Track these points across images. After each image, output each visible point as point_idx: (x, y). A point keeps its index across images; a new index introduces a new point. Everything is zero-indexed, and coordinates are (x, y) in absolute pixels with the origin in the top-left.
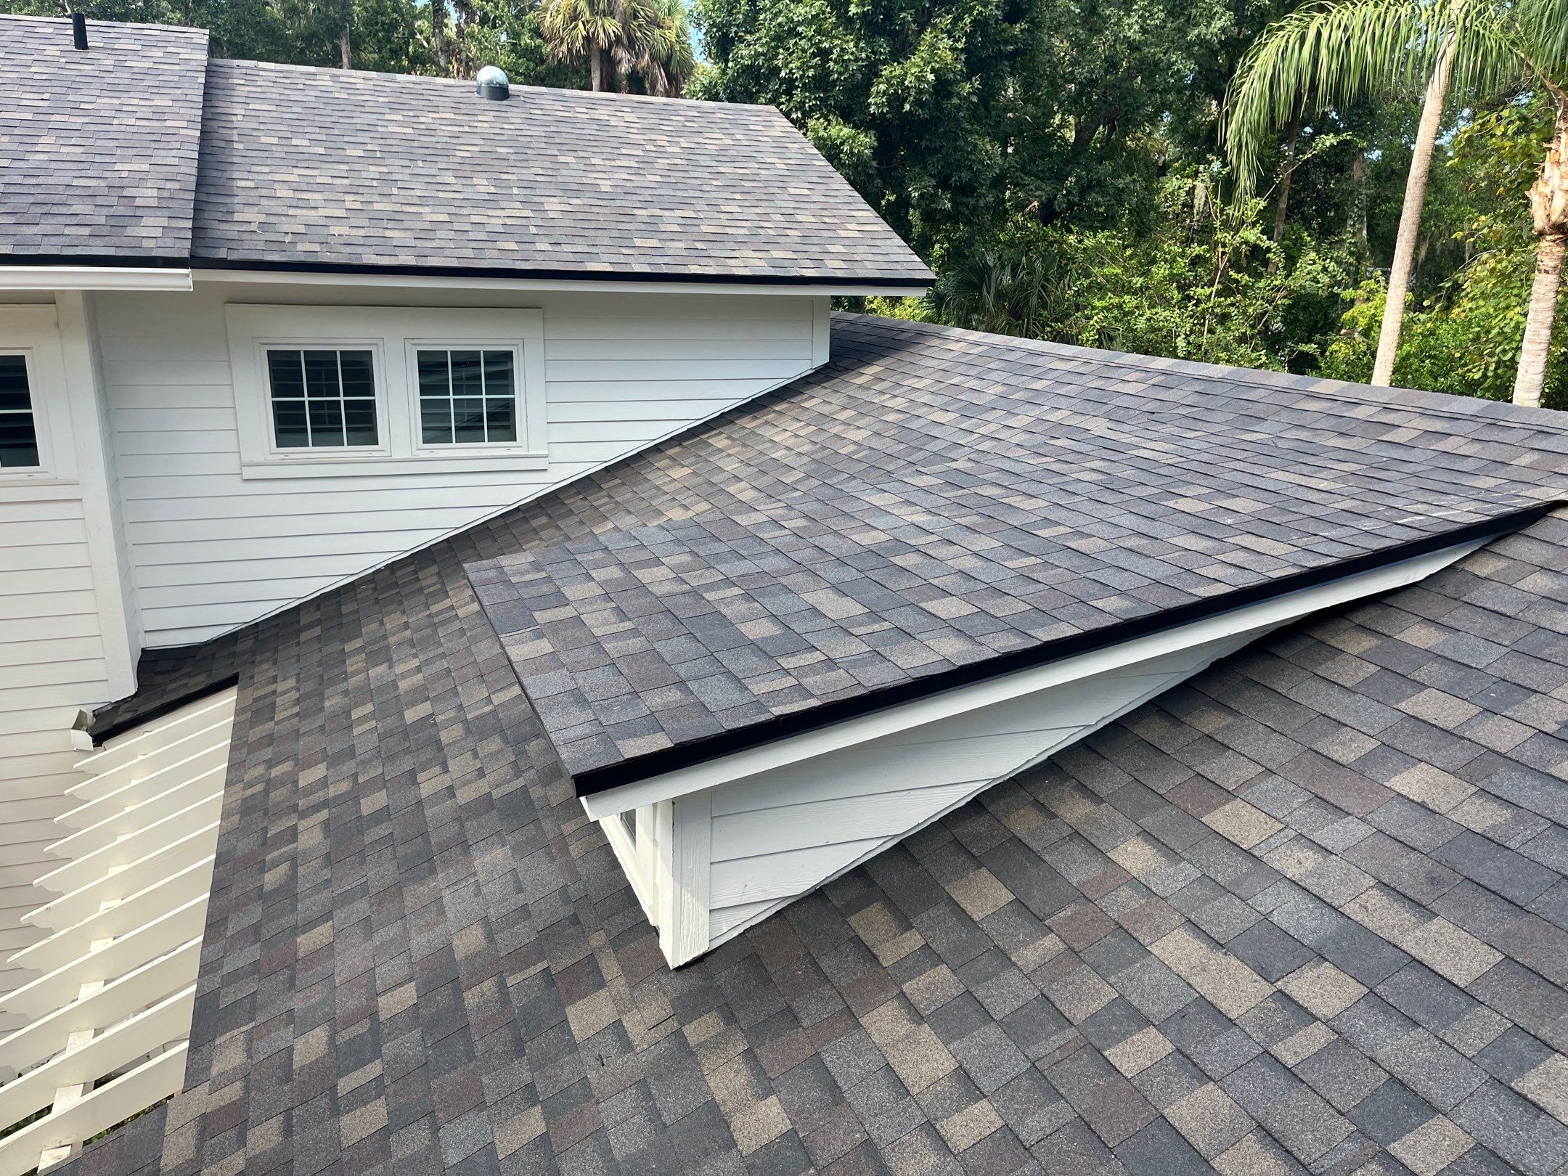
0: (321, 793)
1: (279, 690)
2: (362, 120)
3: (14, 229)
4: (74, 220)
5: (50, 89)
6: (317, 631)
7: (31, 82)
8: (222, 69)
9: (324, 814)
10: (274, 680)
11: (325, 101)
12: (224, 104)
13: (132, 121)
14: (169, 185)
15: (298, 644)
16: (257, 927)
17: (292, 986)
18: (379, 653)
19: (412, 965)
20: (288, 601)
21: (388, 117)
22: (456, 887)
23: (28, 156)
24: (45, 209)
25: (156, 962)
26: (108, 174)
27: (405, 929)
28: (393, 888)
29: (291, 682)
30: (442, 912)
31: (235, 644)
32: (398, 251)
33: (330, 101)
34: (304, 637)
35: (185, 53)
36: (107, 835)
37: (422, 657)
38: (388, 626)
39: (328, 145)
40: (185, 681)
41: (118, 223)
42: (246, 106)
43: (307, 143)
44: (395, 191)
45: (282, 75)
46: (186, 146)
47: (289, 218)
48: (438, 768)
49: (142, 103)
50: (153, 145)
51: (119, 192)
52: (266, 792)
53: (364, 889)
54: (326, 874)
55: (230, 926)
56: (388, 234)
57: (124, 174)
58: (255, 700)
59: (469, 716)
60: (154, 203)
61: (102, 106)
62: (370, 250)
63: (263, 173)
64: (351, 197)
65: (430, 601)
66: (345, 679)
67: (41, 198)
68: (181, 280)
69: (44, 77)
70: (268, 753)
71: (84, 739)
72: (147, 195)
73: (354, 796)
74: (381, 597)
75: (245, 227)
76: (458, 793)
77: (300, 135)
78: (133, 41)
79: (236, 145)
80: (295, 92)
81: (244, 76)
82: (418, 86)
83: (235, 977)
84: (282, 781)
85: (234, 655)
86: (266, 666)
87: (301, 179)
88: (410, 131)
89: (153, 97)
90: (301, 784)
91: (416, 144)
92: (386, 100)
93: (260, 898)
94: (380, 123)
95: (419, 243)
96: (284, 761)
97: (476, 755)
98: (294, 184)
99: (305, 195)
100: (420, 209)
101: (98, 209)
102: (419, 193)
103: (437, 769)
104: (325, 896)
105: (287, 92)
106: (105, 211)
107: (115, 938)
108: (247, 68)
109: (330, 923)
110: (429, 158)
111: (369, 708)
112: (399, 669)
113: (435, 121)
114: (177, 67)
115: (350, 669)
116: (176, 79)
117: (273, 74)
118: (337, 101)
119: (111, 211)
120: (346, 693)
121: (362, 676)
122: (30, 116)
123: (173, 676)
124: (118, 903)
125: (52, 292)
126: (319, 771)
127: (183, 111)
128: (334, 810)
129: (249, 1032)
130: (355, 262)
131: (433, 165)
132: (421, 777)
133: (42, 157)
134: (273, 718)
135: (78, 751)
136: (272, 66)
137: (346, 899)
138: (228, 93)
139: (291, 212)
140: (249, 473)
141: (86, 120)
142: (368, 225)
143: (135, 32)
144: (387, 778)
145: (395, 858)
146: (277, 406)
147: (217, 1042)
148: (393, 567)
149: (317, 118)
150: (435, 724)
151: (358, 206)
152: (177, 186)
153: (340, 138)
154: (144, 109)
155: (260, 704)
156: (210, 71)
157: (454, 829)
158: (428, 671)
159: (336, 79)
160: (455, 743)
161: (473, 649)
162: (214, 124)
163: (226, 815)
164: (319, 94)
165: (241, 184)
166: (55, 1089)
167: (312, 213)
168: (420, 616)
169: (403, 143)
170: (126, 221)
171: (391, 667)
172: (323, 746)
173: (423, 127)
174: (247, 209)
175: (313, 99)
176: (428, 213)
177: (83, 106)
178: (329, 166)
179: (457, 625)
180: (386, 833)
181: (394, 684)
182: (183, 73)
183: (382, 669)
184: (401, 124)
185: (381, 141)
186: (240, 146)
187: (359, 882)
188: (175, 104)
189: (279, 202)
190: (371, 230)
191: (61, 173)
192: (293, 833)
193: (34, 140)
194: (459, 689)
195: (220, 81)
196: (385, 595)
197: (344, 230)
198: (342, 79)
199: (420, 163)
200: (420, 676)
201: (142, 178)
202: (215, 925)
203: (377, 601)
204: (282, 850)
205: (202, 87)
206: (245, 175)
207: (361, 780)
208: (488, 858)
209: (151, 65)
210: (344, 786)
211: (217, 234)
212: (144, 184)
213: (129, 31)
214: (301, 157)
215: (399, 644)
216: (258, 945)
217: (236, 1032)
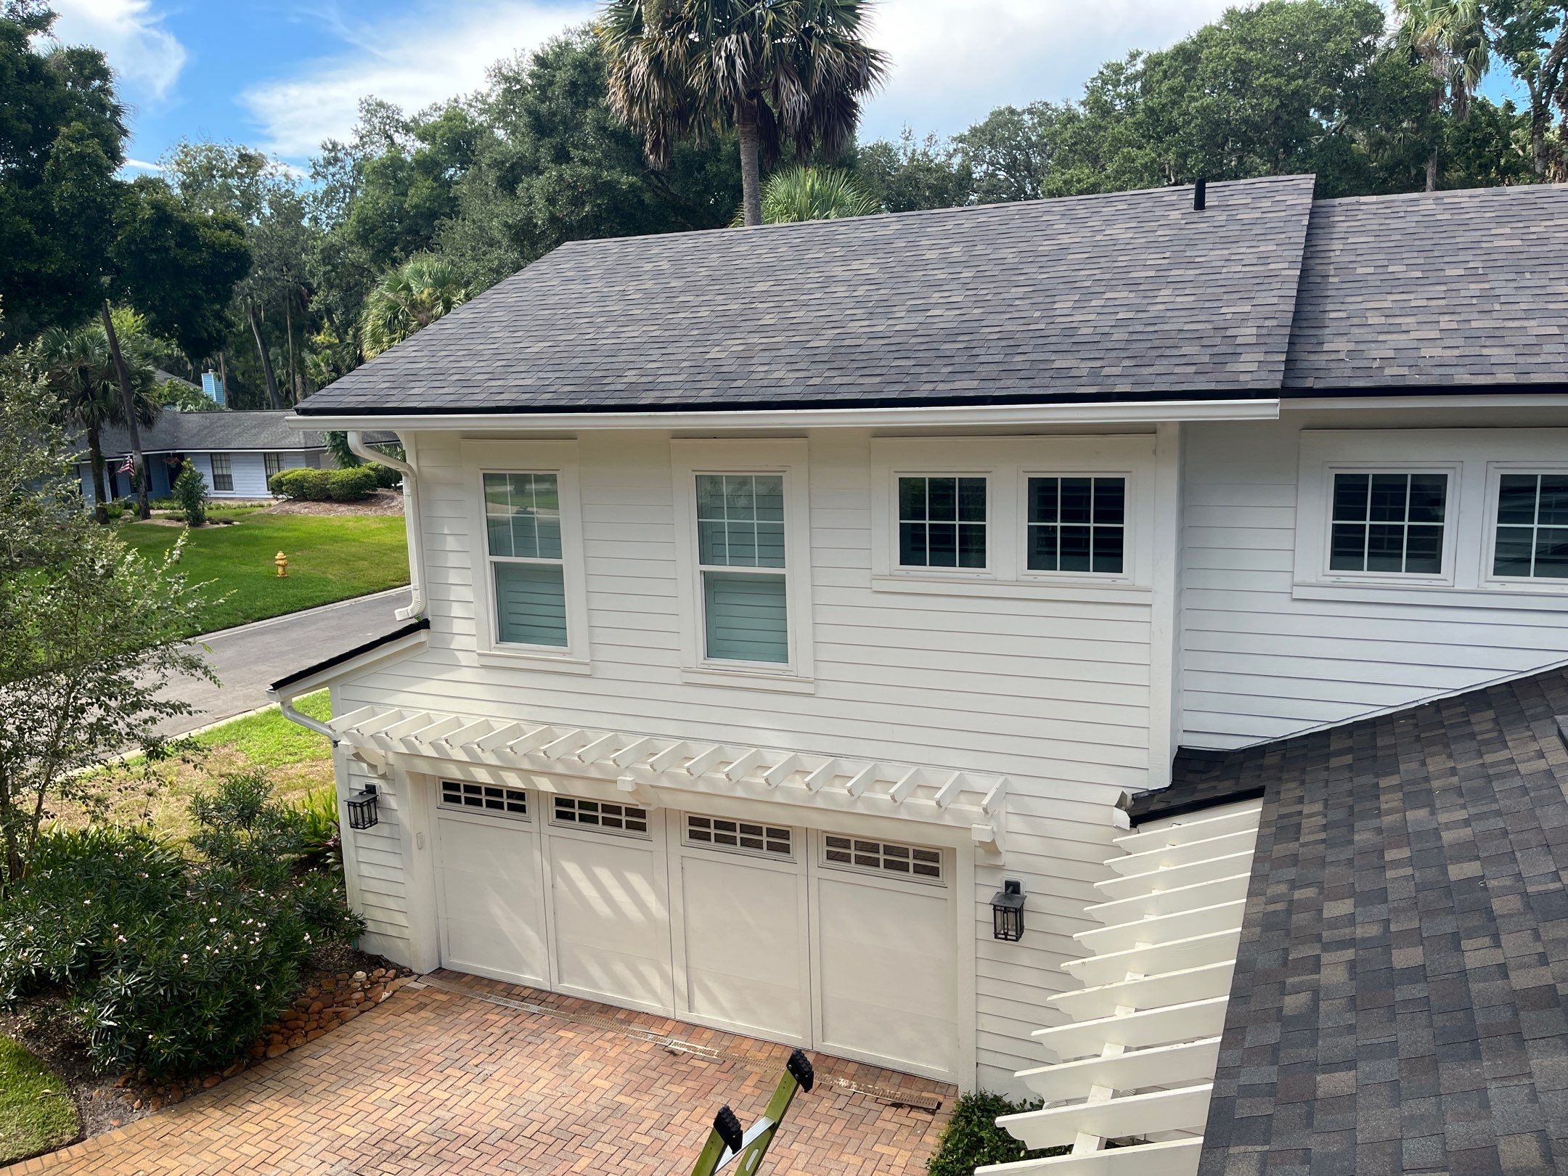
0: (1347, 931)
1: (1305, 812)
2: (1464, 238)
3: (1134, 371)
4: (1183, 360)
5: (1170, 249)
6: (1348, 759)
7: (1156, 245)
8: (1324, 210)
9: (1349, 954)
10: (1301, 800)
11: (1426, 224)
12: (1323, 242)
13: (1239, 268)
14: (1267, 323)
15: (1327, 769)
16: (1275, 1049)
17: (1309, 1124)
18: (1419, 795)
19: (1446, 1153)
20: (1318, 724)
21: (1493, 232)
22: (1506, 1083)
23: (1150, 308)
24: (1160, 352)
25: (1175, 1047)
26: (1215, 318)
27: (1439, 1109)
28: (1427, 1059)
29: (1318, 807)
30: (1485, 1105)
31: (1263, 757)
32: (1495, 369)
33: (1432, 224)
34: (1334, 762)
35: (1291, 200)
36: (1135, 912)
37: (1472, 810)
38: (1431, 768)
39: (1426, 267)
40: (1214, 784)
41: (1220, 360)
42: (1343, 241)
43: (1404, 268)
44: (1497, 307)
45: (1383, 206)
46: (1286, 285)
47: (1378, 344)
48: (1487, 939)
49: (1249, 250)
50: (1256, 288)
51: (1223, 333)
52: (1289, 912)
53: (1393, 1049)
54: (1350, 1018)
55: (1248, 1038)
56: (1485, 351)
57: (1229, 317)
58: (1281, 817)
59: (1530, 890)
60: (1253, 340)
61: (1212, 258)
62: (1461, 370)
63: (1356, 303)
64: (1447, 318)
65: (1483, 748)
66: (1379, 816)
67: (1157, 343)
68: (1268, 409)
69: (1167, 238)
70: (1291, 873)
71: (1123, 818)
72: (1247, 333)
73: (1386, 943)
74: (1423, 735)
75: (1333, 356)
76: (1512, 975)
77: (1397, 262)
78: (1244, 196)
79: (1331, 280)
80: (1396, 221)
81: (1344, 213)
82: (1530, 196)
83: (1249, 1091)
84: (1306, 905)
85: (1261, 767)
86: (1292, 785)
87: (1395, 305)
88: (1519, 242)
89: (1259, 244)
90: (1326, 915)
91: (1525, 256)
92: (1493, 214)
93: (1279, 1020)
94: (1484, 239)
95: (1521, 360)
96: (1308, 885)
97: (1537, 936)
98: (1387, 311)
99: (1397, 320)
100: (1525, 323)
101: (1205, 349)
102: (1524, 306)
103: (1487, 941)
104: (1347, 1041)
105: (1387, 221)
106: (1210, 351)
107: (1137, 1010)
108: (1348, 204)
109: (1353, 1073)
110: (1538, 269)
111: (1405, 853)
112: (1443, 818)
113: (1548, 229)
114: (1283, 214)
115: (1384, 806)
116: (1282, 224)
117: (1375, 206)
118: (1439, 223)
119: (1215, 350)
120: (1379, 830)
121: (1397, 817)
122: (1152, 274)
123: (1204, 777)
124: (1141, 978)
125: (1154, 423)
126: (1343, 907)
127: (1286, 253)
128: (1361, 952)
129: (1264, 1155)
130: (1445, 382)
131: (1543, 275)
132: (1466, 944)
133: (1162, 307)
134: (1298, 839)
135: (1117, 827)
136: (1374, 198)
137: (1374, 1052)
138: (1327, 230)
139: (1381, 338)
140: (1300, 593)
141: (1198, 272)
142: (1463, 344)
143: (1248, 187)
144: (1425, 935)
145: (1431, 1026)
146: (1336, 529)
147: (1232, 1150)
148: (1438, 705)
149: (1417, 243)
150: (1486, 888)
151: (1454, 326)
152: (1274, 323)
153: (1440, 260)
154: (1250, 256)
155: (1285, 822)
156: (1313, 214)
157: (1506, 1015)
158: (1479, 826)
159: (1439, 201)
160: (1511, 916)
161: (1538, 812)
162: (1312, 262)
163: (1246, 924)
164: (1420, 219)
165: (1333, 315)
166: (1076, 1131)
167: (1404, 336)
168: (1470, 764)
169: (1509, 256)
170: (1228, 359)
171: (1433, 813)
172: (1351, 880)
173: (1534, 237)
174: (1337, 339)
175: (1414, 224)
176: (1534, 327)
177: (1198, 260)
178: (1426, 288)
179: (1517, 782)
180: (1421, 995)
181: (1436, 833)
182: (1289, 218)
183: (1422, 813)
184: (1508, 237)
185: (1485, 257)
186: (1336, 280)
187: (1387, 1040)
188: (1280, 248)
189: (1369, 329)
190: (1466, 349)
191: (1175, 320)
192: (1316, 964)
193: (1156, 293)
194: (1518, 855)
195: (1321, 220)
196: (1429, 734)
197: (1437, 352)
198: (1446, 201)
199: (1528, 275)
200: (1468, 831)
201: (1244, 318)
202: (1233, 1031)
203: (1418, 739)
204: (1304, 978)
205: (1305, 228)
206: (1338, 307)
207: (1393, 928)
208: (1547, 1062)
209: (1259, 215)
210: (1374, 930)
211: (1306, 365)
212: (1245, 324)
213: (1242, 187)
214: (1397, 282)
215: (1444, 790)
216: (1276, 1067)
217: (1250, 1148)
